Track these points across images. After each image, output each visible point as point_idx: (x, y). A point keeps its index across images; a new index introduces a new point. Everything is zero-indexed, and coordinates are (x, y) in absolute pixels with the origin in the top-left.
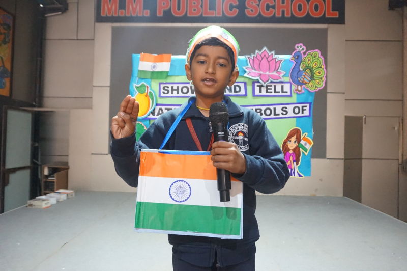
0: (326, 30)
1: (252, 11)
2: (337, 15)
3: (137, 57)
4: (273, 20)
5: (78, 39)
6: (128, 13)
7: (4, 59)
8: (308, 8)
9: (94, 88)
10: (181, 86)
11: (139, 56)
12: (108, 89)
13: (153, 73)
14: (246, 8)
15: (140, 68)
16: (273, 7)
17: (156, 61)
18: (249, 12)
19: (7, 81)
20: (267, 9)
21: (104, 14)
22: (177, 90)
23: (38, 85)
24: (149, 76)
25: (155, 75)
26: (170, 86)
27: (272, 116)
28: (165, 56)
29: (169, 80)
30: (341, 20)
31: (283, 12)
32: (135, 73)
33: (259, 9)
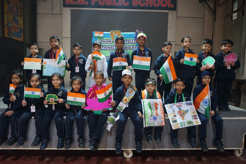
0: (167, 13)
1: (135, 3)
2: (173, 6)
3: (94, 32)
4: (144, 8)
5: (52, 14)
6: (78, 3)
7: (21, 24)
8: (160, 3)
9: (63, 38)
10: (106, 40)
11: (95, 32)
12: (70, 39)
13: (98, 37)
14: (133, 2)
15: (95, 35)
16: (145, 2)
17: (99, 33)
18: (134, 4)
19: (22, 34)
20: (142, 3)
21: (67, 3)
22: (105, 42)
23: (34, 36)
24: (97, 38)
25: (99, 37)
26: (103, 40)
27: (130, 49)
28: (102, 32)
29: (103, 39)
30: (174, 9)
31: (149, 4)
32: (94, 37)
33: (138, 3)
